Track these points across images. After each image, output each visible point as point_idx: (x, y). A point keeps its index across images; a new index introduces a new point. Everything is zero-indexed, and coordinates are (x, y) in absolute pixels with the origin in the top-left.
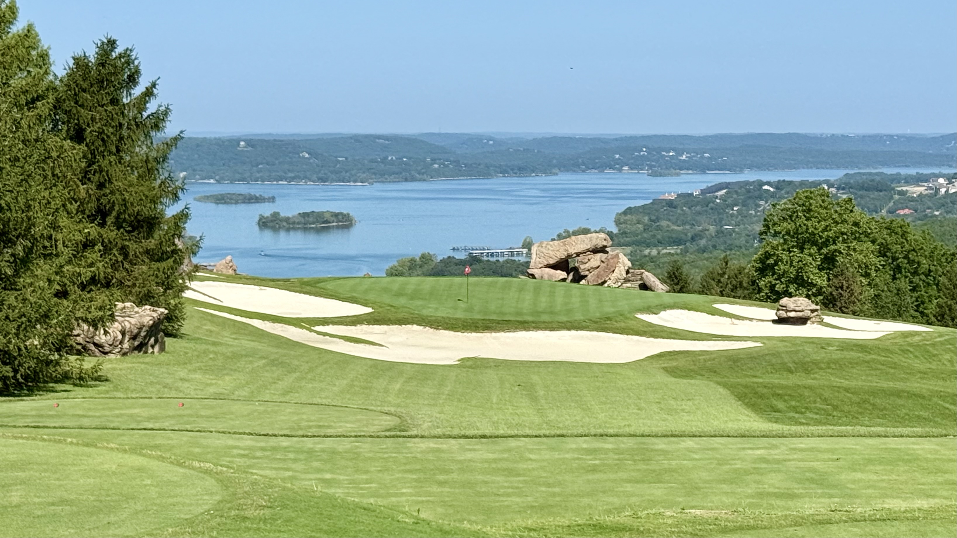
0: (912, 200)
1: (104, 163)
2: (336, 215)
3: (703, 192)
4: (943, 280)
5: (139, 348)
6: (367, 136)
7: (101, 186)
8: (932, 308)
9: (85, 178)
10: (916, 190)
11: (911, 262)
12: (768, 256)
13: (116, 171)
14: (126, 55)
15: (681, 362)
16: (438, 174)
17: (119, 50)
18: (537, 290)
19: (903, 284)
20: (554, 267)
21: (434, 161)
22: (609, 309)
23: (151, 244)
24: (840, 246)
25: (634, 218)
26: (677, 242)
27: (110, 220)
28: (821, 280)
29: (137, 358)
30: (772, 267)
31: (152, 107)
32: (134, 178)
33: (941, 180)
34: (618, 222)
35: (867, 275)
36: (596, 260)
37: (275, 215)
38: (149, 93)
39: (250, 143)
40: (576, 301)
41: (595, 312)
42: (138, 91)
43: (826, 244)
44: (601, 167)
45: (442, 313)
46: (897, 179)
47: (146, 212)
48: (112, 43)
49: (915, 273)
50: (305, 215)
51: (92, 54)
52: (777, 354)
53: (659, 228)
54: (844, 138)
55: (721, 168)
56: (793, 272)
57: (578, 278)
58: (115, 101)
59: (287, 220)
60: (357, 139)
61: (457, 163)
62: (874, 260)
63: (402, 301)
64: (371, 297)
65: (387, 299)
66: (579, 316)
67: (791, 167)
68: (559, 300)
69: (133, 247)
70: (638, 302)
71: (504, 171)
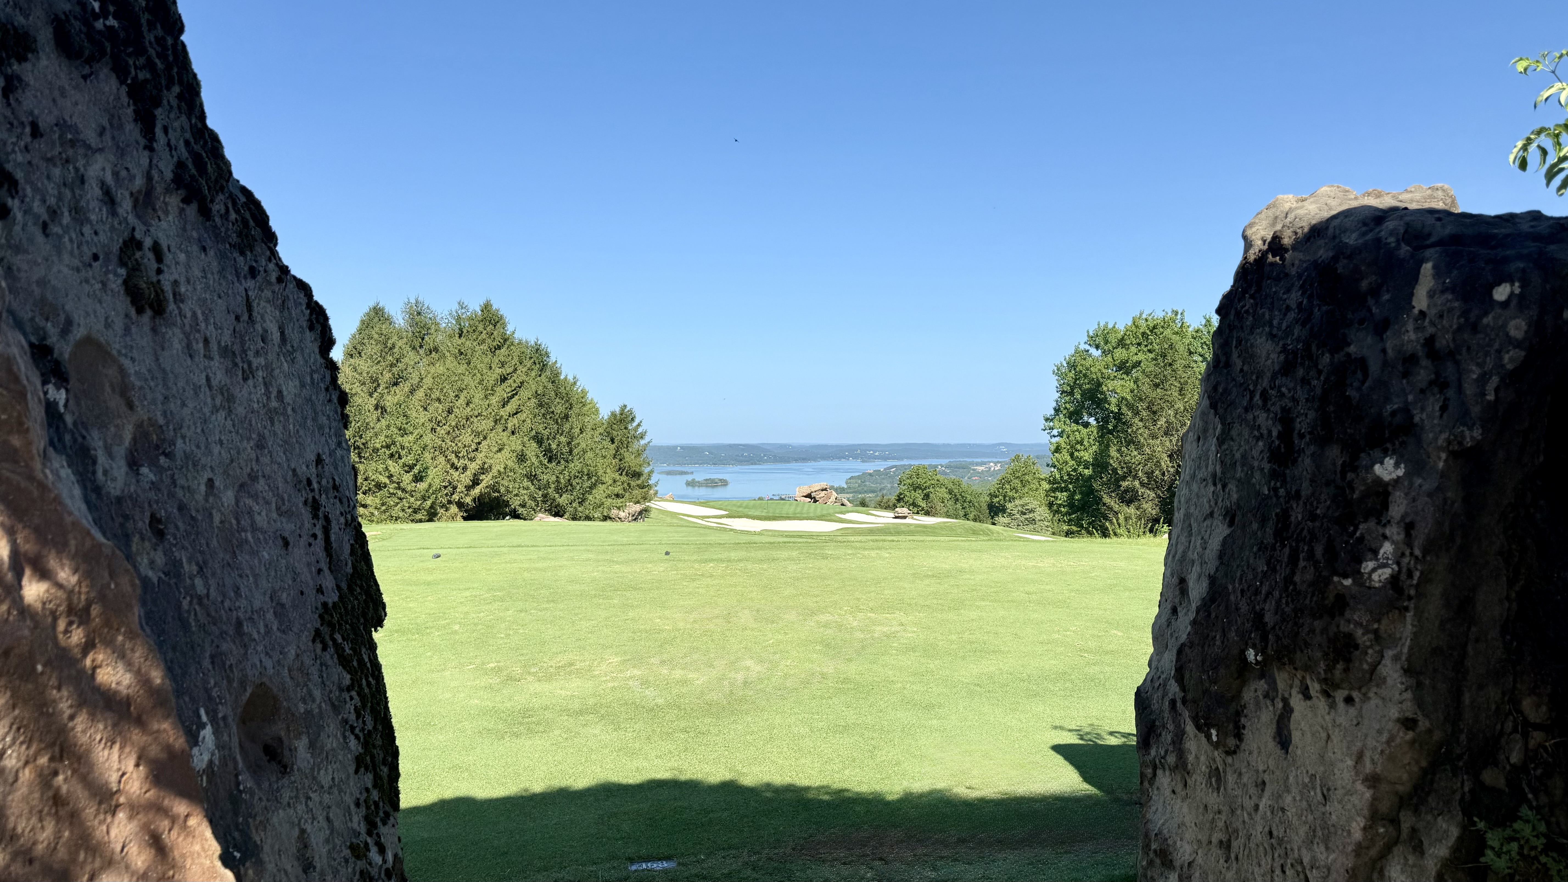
0: (979, 473)
1: (622, 451)
2: (721, 480)
3: (885, 469)
4: (976, 504)
5: (635, 520)
6: (734, 445)
7: (621, 460)
8: (971, 516)
9: (614, 457)
10: (980, 469)
11: (963, 497)
12: (901, 494)
13: (626, 454)
14: (631, 411)
15: (850, 531)
16: (766, 461)
17: (628, 409)
18: (797, 505)
19: (959, 506)
20: (806, 497)
21: (765, 455)
22: (825, 512)
23: (639, 482)
24: (931, 490)
25: (854, 481)
26: (873, 492)
27: (624, 473)
28: (923, 504)
29: (633, 524)
30: (902, 499)
31: (640, 430)
32: (633, 457)
33: (992, 464)
34: (847, 483)
35: (943, 502)
36: (823, 494)
37: (694, 480)
38: (639, 425)
39: (682, 448)
40: (812, 510)
41: (819, 513)
42: (635, 424)
43: (925, 489)
44: (840, 458)
45: (757, 513)
46: (972, 463)
47: (637, 470)
48: (625, 406)
49: (965, 501)
50: (706, 480)
51: (618, 410)
52: (889, 529)
53: (865, 486)
54: (949, 445)
55: (894, 458)
56: (911, 501)
57: (815, 501)
58: (626, 428)
59: (698, 482)
60: (731, 446)
61: (775, 456)
62: (946, 496)
63: (740, 509)
64: (729, 508)
65: (735, 508)
66: (812, 515)
67: (925, 458)
68: (805, 509)
69: (633, 483)
70: (837, 510)
71: (796, 460)
